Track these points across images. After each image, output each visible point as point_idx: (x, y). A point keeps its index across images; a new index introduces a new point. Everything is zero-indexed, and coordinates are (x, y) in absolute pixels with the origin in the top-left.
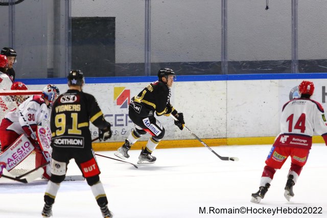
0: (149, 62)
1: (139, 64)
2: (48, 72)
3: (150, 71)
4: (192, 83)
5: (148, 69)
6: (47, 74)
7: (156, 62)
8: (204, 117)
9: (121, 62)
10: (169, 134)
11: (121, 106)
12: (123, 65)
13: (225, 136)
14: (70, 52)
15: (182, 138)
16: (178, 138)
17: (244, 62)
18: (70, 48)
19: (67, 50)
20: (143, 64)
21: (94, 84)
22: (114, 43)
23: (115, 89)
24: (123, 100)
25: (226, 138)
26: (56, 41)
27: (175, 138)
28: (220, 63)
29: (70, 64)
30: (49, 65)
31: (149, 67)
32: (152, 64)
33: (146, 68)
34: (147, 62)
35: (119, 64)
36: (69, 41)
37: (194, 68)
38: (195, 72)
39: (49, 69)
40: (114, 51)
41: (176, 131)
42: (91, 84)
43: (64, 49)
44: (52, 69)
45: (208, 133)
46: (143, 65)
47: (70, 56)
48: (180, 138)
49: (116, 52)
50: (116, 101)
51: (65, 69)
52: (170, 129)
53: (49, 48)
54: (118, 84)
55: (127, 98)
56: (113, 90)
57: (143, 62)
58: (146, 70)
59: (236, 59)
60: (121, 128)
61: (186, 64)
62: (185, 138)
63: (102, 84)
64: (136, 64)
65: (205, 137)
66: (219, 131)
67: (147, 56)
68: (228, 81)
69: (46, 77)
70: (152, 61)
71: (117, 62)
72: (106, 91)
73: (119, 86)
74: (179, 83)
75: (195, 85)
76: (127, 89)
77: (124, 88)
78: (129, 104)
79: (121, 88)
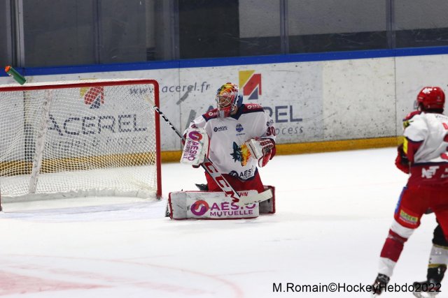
0: (287, 35)
1: (273, 37)
2: (148, 53)
3: (288, 47)
4: (347, 61)
5: (285, 44)
6: (146, 55)
7: (296, 34)
8: (365, 108)
9: (248, 36)
10: (316, 133)
11: (249, 96)
12: (251, 40)
13: (393, 134)
14: (178, 24)
15: (335, 138)
16: (329, 138)
17: (417, 30)
19: (173, 22)
21: (211, 68)
23: (241, 73)
24: (252, 89)
25: (396, 136)
27: (325, 139)
28: (384, 33)
30: (148, 44)
31: (287, 42)
32: (290, 37)
33: (282, 43)
34: (283, 34)
35: (243, 39)
36: (175, 9)
37: (350, 41)
38: (351, 47)
39: (148, 49)
40: (237, 22)
41: (326, 129)
42: (207, 68)
43: (169, 21)
44: (153, 49)
45: (371, 130)
46: (277, 39)
47: (178, 29)
48: (331, 139)
49: (241, 23)
50: (242, 89)
51: (170, 48)
52: (318, 126)
54: (245, 66)
55: (258, 86)
56: (238, 76)
57: (277, 34)
58: (282, 47)
59: (407, 27)
61: (336, 35)
62: (339, 138)
63: (222, 67)
64: (267, 39)
65: (367, 136)
66: (386, 127)
67: (283, 26)
68: (397, 58)
69: (145, 61)
70: (290, 34)
71: (242, 35)
72: (228, 77)
73: (245, 70)
74: (328, 63)
75: (351, 64)
76: (256, 72)
77: (253, 71)
78: (260, 93)
79: (248, 73)
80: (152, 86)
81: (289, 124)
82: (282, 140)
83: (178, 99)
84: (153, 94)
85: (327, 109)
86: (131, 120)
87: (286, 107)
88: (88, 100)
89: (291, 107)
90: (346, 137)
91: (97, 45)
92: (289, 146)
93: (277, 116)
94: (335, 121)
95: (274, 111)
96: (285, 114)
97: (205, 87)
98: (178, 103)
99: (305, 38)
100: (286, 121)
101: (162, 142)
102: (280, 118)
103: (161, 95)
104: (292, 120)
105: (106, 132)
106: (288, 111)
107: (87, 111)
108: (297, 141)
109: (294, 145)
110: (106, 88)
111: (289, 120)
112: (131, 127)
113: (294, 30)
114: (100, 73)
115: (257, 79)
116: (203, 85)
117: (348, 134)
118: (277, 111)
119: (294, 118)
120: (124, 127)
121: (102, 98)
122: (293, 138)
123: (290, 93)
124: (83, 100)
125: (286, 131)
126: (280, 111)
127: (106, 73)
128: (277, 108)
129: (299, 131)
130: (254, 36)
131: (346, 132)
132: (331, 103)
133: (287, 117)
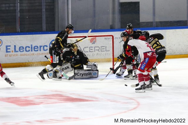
2: (110, 26)
3: (155, 25)
5: (155, 24)
8: (180, 45)
14: (120, 17)
18: (120, 15)
22: (139, 13)
26: (113, 13)
28: (186, 21)
29: (120, 22)
30: (111, 24)
31: (155, 23)
32: (156, 22)
33: (153, 24)
34: (154, 21)
36: (119, 13)
37: (175, 23)
38: (176, 25)
39: (111, 25)
40: (139, 17)
43: (117, 16)
44: (112, 25)
45: (182, 52)
46: (152, 22)
47: (120, 19)
51: (118, 25)
53: (111, 16)
57: (152, 21)
58: (153, 25)
61: (171, 22)
64: (149, 22)
66: (186, 51)
67: (154, 18)
69: (109, 29)
70: (156, 21)
71: (141, 21)
74: (168, 30)
75: (175, 31)
80: (111, 37)
83: (120, 41)
84: (112, 40)
85: (168, 45)
86: (105, 48)
88: (91, 41)
90: (173, 54)
91: (94, 24)
94: (170, 49)
98: (120, 43)
99: (161, 22)
101: (114, 55)
103: (114, 40)
105: (97, 52)
107: (91, 45)
110: (97, 37)
112: (105, 50)
113: (157, 20)
114: (95, 33)
117: (174, 53)
120: (102, 50)
121: (96, 41)
124: (90, 41)
127: (97, 33)
130: (144, 22)
131: (173, 52)
132: (169, 43)
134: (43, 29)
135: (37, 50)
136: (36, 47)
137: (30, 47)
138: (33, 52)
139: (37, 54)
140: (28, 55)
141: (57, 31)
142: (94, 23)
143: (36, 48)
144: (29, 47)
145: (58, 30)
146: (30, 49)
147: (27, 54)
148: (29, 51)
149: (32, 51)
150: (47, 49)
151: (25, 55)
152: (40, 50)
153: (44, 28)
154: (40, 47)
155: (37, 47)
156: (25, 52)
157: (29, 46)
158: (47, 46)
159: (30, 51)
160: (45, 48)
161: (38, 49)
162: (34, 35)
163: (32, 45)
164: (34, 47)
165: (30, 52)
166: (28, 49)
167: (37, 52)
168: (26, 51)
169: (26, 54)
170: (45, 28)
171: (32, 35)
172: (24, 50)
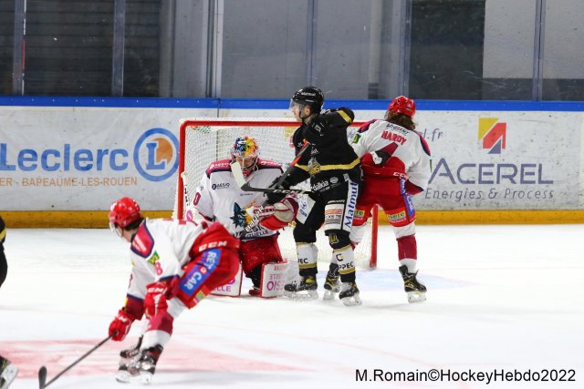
0: (540, 77)
1: (524, 80)
2: (370, 90)
3: (541, 92)
5: (538, 89)
6: (367, 92)
7: (551, 77)
9: (492, 76)
10: (570, 200)
11: (490, 150)
12: (496, 81)
14: (408, 57)
18: (409, 48)
19: (403, 53)
20: (530, 80)
21: (445, 112)
22: (481, 43)
23: (481, 120)
24: (494, 141)
26: (384, 36)
27: (580, 207)
29: (407, 76)
30: (372, 78)
31: (540, 86)
32: (544, 80)
33: (534, 87)
34: (536, 76)
35: (489, 80)
36: (406, 38)
39: (371, 85)
40: (481, 58)
41: (581, 195)
42: (441, 112)
43: (398, 51)
44: (377, 85)
46: (529, 82)
47: (409, 62)
49: (485, 59)
50: (482, 141)
52: (572, 191)
53: (373, 47)
54: (487, 112)
55: (501, 138)
56: (478, 124)
57: (530, 76)
58: (534, 92)
60: (489, 187)
63: (459, 112)
64: (517, 81)
67: (537, 67)
69: (366, 99)
70: (544, 77)
71: (485, 75)
72: (466, 125)
73: (487, 117)
76: (501, 121)
77: (497, 119)
78: (504, 147)
79: (491, 120)
81: (537, 187)
82: (527, 205)
87: (535, 166)
89: (540, 166)
91: (309, 77)
92: (535, 213)
93: (522, 176)
95: (519, 169)
96: (533, 174)
97: (436, 135)
99: (562, 83)
100: (533, 182)
102: (526, 178)
104: (541, 182)
106: (536, 170)
108: (544, 208)
109: (540, 212)
111: (537, 182)
113: (550, 72)
115: (500, 129)
116: (434, 133)
118: (522, 170)
119: (543, 179)
122: (540, 203)
123: (541, 148)
124: (288, 141)
125: (532, 194)
126: (526, 170)
128: (523, 166)
129: (548, 195)
130: (499, 77)
133: (535, 178)
134: (114, 89)
135: (88, 168)
136: (82, 156)
137: (62, 154)
138: (73, 172)
139: (86, 182)
140: (53, 183)
141: (167, 95)
142: (309, 73)
143: (84, 159)
144: (57, 154)
145: (171, 95)
146: (61, 160)
147: (49, 181)
148: (57, 166)
149: (67, 168)
150: (125, 166)
151: (40, 181)
152: (99, 168)
153: (119, 81)
154: (101, 153)
155: (89, 152)
156: (39, 172)
157: (58, 149)
158: (124, 153)
159: (62, 167)
160: (120, 159)
161: (89, 162)
162: (78, 109)
163: (67, 148)
164: (77, 154)
165: (60, 174)
166: (51, 160)
167: (85, 174)
168: (46, 167)
169: (45, 181)
170: (121, 82)
171: (70, 109)
172: (39, 162)
